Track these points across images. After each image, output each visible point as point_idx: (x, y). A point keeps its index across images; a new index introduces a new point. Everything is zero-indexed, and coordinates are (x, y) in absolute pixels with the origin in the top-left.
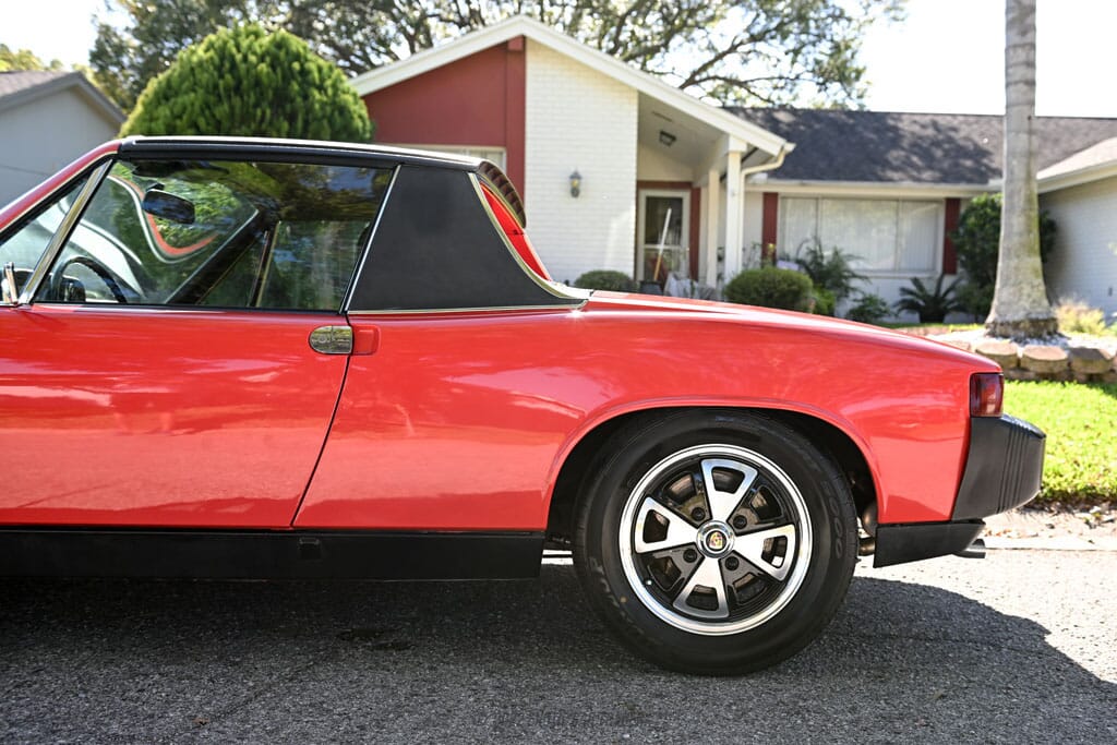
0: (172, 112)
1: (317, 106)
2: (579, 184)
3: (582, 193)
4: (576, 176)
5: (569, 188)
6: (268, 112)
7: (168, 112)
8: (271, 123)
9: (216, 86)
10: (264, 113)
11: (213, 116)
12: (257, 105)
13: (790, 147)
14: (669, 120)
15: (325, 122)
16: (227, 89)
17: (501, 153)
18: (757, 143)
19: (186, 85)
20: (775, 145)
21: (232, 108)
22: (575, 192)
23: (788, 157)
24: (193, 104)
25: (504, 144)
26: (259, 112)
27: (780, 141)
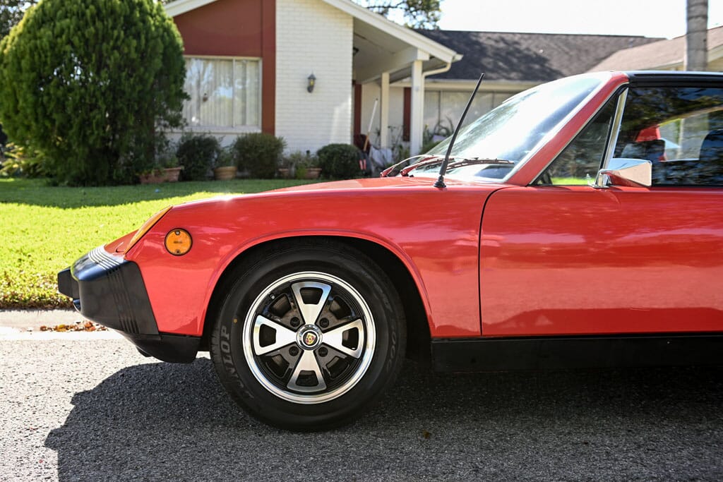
0: (53, 33)
1: (153, 29)
2: (314, 84)
3: (315, 90)
4: (312, 78)
5: (307, 85)
6: (122, 33)
7: (50, 33)
8: (123, 41)
9: (84, 14)
10: (119, 33)
11: (83, 35)
12: (113, 28)
13: (459, 57)
14: (364, 38)
15: (159, 40)
16: (92, 16)
17: (257, 62)
18: (434, 54)
19: (60, 13)
20: (448, 56)
21: (96, 29)
22: (310, 89)
23: (455, 64)
24: (69, 28)
25: (261, 56)
26: (116, 33)
27: (452, 53)
